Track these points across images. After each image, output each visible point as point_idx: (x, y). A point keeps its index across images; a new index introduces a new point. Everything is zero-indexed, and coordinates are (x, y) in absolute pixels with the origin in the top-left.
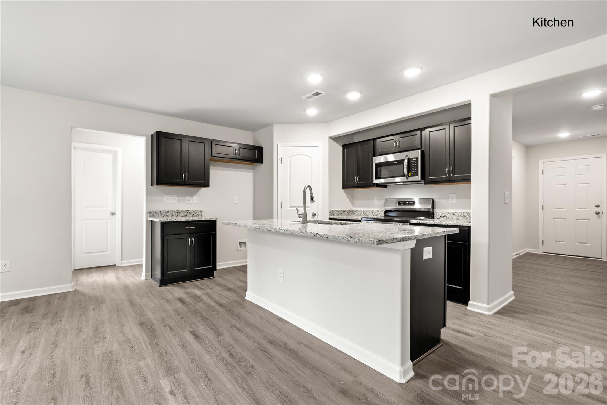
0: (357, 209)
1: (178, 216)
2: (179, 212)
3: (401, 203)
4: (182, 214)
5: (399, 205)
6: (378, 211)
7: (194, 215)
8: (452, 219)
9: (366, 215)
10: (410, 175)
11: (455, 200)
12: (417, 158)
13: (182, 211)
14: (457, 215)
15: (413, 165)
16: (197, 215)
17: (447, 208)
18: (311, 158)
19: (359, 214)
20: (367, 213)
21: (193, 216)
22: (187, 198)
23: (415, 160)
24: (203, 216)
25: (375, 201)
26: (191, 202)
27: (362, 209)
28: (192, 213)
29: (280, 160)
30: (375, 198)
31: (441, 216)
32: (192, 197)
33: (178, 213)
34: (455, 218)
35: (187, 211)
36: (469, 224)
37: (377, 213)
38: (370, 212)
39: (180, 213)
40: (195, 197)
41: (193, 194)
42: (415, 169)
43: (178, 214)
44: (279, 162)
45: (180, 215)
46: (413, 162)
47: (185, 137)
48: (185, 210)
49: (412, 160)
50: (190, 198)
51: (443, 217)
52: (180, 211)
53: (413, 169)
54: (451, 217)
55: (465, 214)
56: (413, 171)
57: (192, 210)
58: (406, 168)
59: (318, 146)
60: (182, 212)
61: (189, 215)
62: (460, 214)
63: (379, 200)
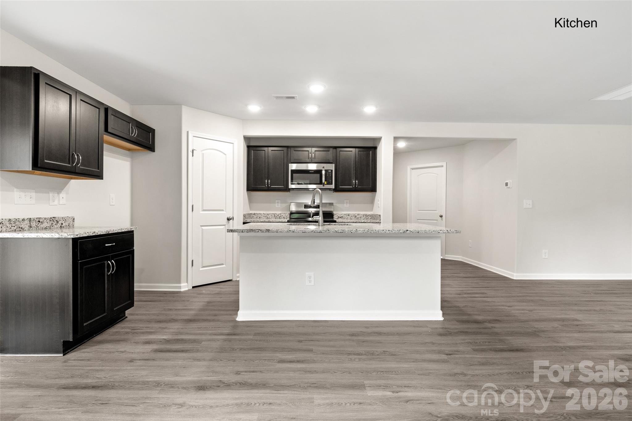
0: (256, 212)
1: (39, 228)
2: (41, 221)
3: (307, 207)
4: (45, 225)
5: (305, 208)
6: (280, 214)
7: (63, 225)
8: (347, 218)
9: (267, 218)
10: (326, 183)
11: (348, 204)
12: (332, 171)
13: (45, 219)
14: (351, 216)
15: (328, 176)
16: (67, 225)
17: (343, 211)
18: (225, 155)
19: (258, 218)
20: (268, 216)
21: (61, 227)
22: (51, 195)
23: (329, 172)
24: (75, 226)
25: (276, 204)
26: (56, 202)
27: (262, 212)
28: (60, 222)
29: (191, 151)
30: (277, 201)
31: (339, 217)
32: (58, 193)
33: (39, 221)
34: (349, 218)
35: (54, 217)
36: (380, 221)
37: (280, 216)
38: (272, 214)
39: (42, 223)
40: (63, 195)
41: (59, 189)
42: (330, 179)
43: (40, 223)
44: (190, 154)
45: (42, 226)
46: (328, 173)
47: (76, 92)
48: (50, 217)
49: (328, 171)
50: (56, 195)
51: (341, 217)
52: (42, 219)
53: (328, 179)
54: (346, 217)
55: (356, 215)
56: (328, 180)
57: (60, 216)
58: (324, 178)
59: (233, 143)
60: (45, 221)
61: (56, 226)
62: (353, 215)
63: (281, 203)
